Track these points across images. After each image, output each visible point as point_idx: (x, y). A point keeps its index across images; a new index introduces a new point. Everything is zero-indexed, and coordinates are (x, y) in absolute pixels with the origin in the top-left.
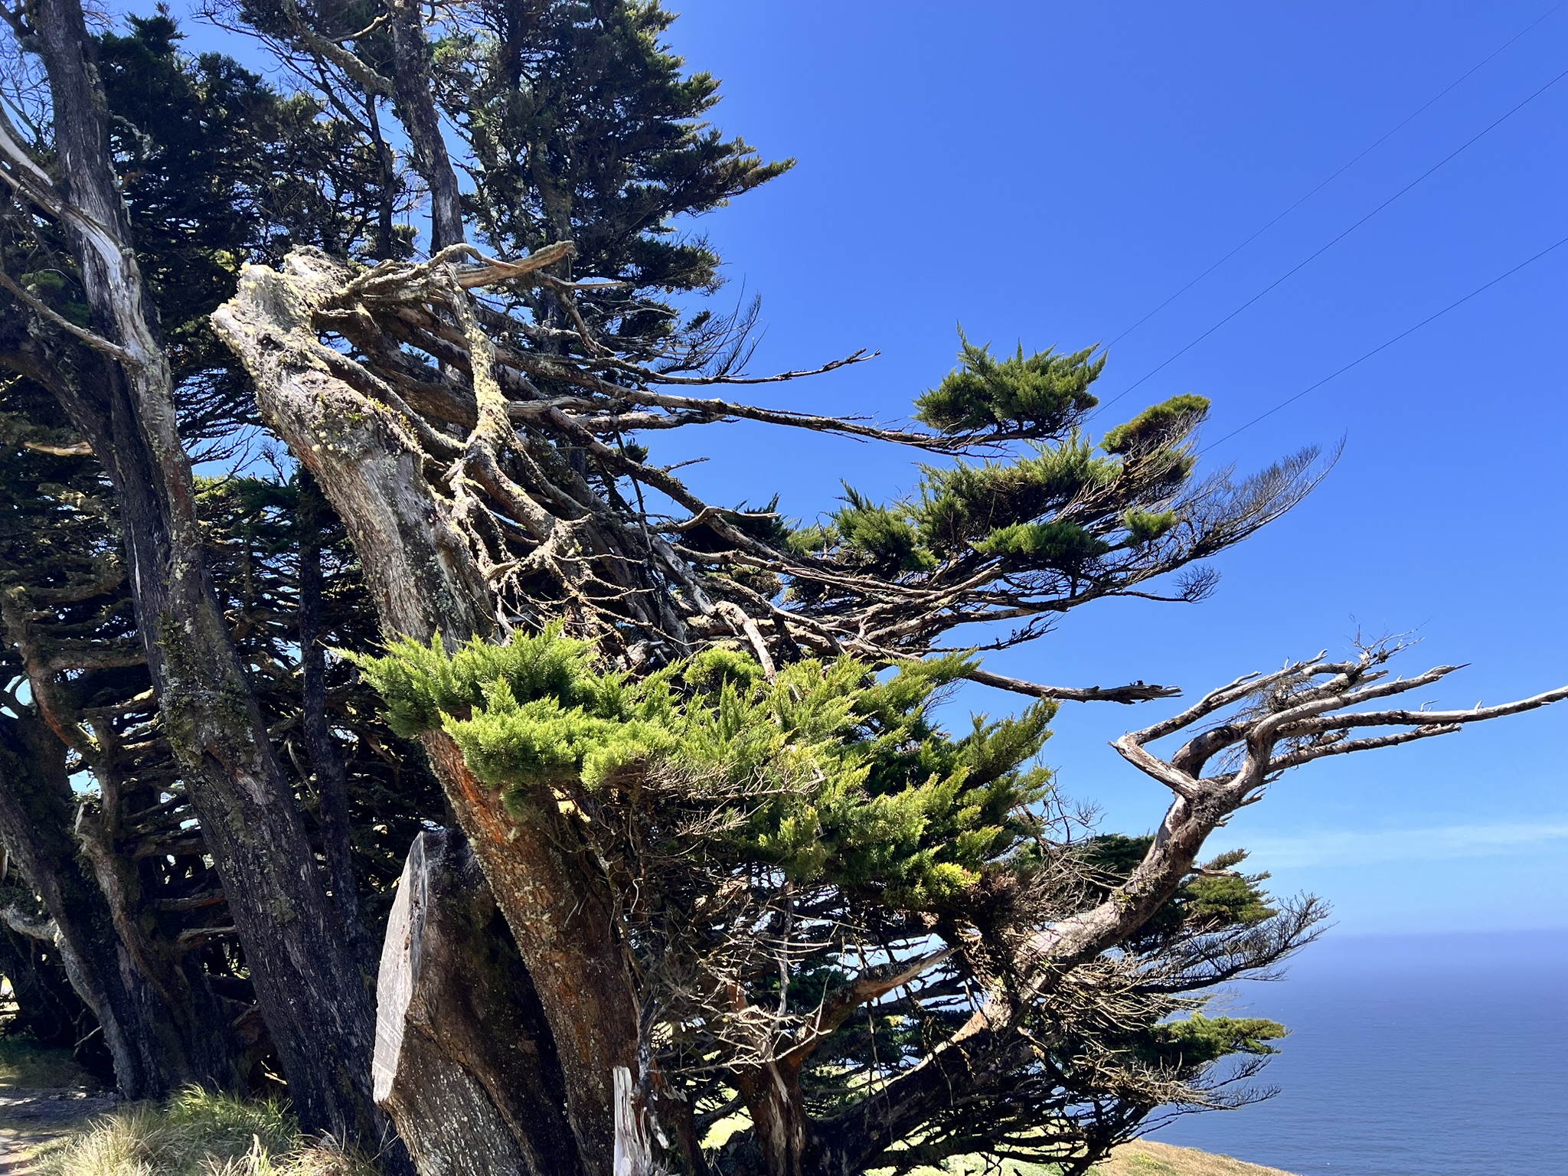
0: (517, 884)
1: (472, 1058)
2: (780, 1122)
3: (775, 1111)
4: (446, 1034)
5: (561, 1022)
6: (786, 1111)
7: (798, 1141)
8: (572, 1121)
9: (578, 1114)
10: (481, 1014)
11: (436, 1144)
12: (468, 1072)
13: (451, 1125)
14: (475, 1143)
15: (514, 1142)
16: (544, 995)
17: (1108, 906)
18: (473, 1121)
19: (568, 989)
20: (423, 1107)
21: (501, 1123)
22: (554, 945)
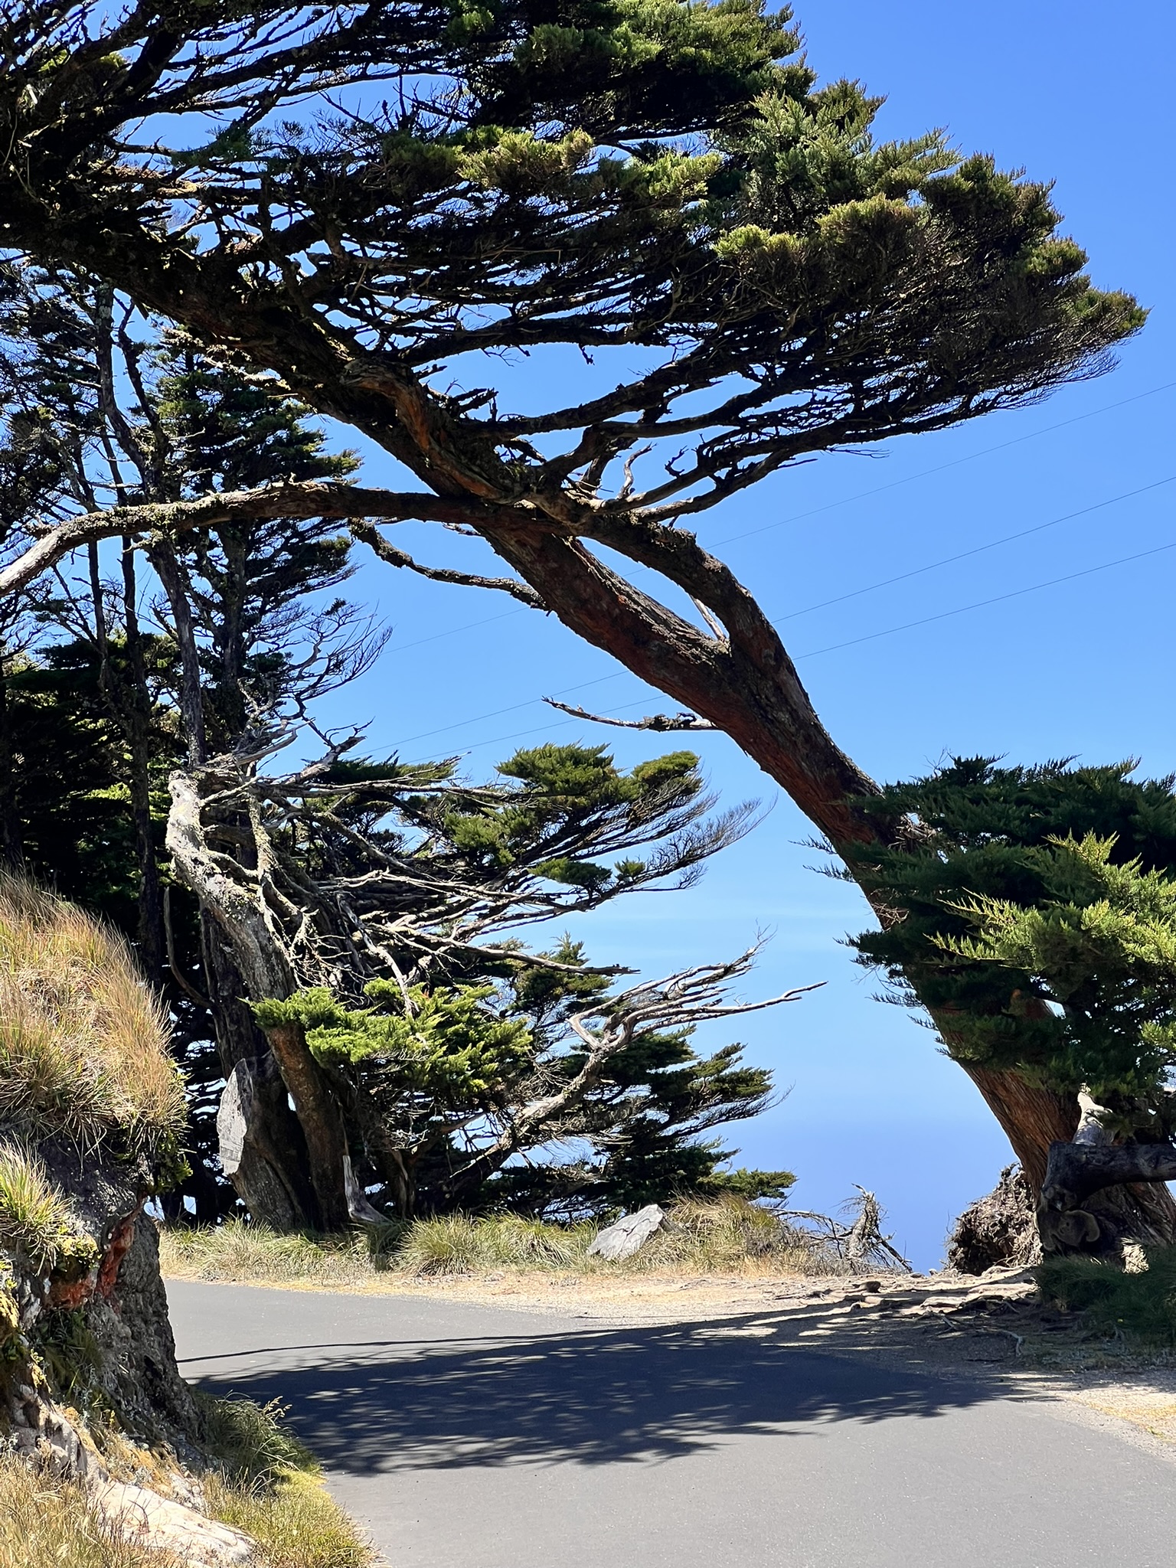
0: (300, 1085)
1: (271, 1156)
2: (404, 1189)
3: (402, 1184)
4: (261, 1145)
5: (313, 1141)
6: (407, 1184)
7: (412, 1197)
8: (315, 1184)
9: (318, 1180)
10: (274, 1137)
11: (255, 1192)
12: (268, 1162)
13: (261, 1184)
14: (271, 1192)
15: (287, 1193)
16: (307, 1130)
17: (561, 1095)
18: (270, 1183)
19: (318, 1128)
20: (250, 1176)
21: (281, 1183)
22: (313, 1110)
